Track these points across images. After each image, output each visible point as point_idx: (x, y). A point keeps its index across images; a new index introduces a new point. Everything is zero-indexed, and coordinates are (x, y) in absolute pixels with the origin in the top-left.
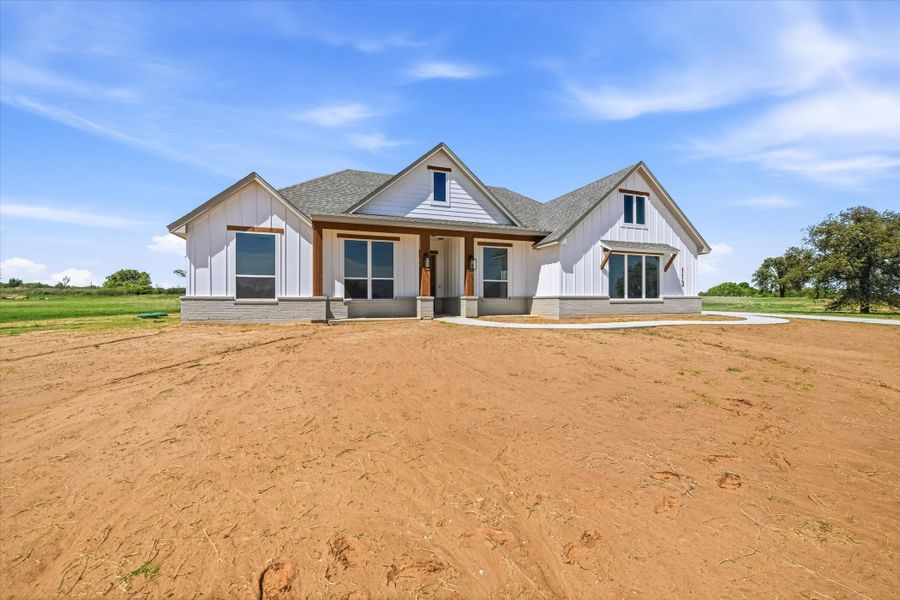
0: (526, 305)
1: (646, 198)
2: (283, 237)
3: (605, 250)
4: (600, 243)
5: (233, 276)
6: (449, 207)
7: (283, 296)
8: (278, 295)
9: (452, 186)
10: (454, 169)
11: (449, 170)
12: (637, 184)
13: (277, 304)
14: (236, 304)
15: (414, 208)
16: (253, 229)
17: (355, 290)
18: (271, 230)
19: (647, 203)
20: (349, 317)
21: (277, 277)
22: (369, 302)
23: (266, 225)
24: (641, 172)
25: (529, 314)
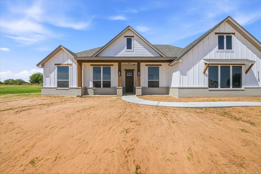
0: (167, 90)
1: (233, 36)
2: (72, 67)
3: (206, 64)
4: (203, 61)
5: (56, 80)
6: (133, 51)
7: (72, 87)
8: (70, 87)
9: (135, 43)
10: (135, 36)
11: (133, 37)
12: (227, 29)
13: (69, 90)
14: (57, 90)
15: (119, 53)
16: (62, 65)
17: (97, 85)
18: (67, 64)
19: (234, 38)
20: (94, 94)
21: (69, 80)
22: (102, 89)
23: (66, 63)
24: (229, 22)
25: (169, 94)
